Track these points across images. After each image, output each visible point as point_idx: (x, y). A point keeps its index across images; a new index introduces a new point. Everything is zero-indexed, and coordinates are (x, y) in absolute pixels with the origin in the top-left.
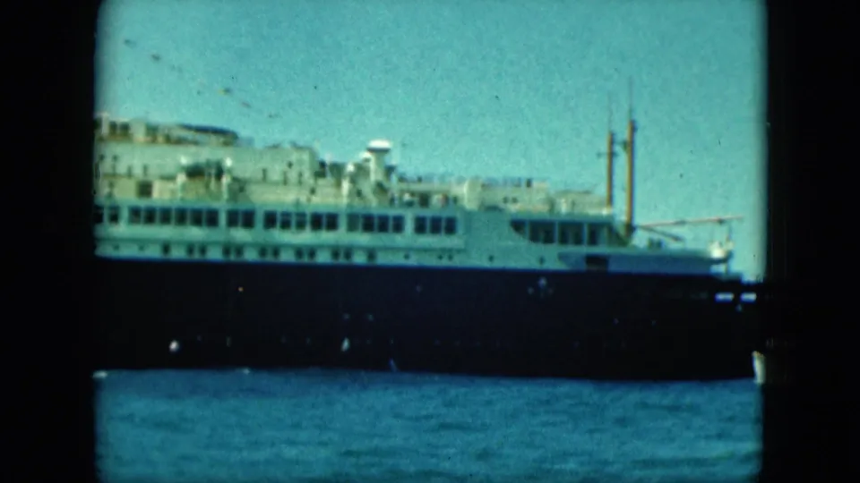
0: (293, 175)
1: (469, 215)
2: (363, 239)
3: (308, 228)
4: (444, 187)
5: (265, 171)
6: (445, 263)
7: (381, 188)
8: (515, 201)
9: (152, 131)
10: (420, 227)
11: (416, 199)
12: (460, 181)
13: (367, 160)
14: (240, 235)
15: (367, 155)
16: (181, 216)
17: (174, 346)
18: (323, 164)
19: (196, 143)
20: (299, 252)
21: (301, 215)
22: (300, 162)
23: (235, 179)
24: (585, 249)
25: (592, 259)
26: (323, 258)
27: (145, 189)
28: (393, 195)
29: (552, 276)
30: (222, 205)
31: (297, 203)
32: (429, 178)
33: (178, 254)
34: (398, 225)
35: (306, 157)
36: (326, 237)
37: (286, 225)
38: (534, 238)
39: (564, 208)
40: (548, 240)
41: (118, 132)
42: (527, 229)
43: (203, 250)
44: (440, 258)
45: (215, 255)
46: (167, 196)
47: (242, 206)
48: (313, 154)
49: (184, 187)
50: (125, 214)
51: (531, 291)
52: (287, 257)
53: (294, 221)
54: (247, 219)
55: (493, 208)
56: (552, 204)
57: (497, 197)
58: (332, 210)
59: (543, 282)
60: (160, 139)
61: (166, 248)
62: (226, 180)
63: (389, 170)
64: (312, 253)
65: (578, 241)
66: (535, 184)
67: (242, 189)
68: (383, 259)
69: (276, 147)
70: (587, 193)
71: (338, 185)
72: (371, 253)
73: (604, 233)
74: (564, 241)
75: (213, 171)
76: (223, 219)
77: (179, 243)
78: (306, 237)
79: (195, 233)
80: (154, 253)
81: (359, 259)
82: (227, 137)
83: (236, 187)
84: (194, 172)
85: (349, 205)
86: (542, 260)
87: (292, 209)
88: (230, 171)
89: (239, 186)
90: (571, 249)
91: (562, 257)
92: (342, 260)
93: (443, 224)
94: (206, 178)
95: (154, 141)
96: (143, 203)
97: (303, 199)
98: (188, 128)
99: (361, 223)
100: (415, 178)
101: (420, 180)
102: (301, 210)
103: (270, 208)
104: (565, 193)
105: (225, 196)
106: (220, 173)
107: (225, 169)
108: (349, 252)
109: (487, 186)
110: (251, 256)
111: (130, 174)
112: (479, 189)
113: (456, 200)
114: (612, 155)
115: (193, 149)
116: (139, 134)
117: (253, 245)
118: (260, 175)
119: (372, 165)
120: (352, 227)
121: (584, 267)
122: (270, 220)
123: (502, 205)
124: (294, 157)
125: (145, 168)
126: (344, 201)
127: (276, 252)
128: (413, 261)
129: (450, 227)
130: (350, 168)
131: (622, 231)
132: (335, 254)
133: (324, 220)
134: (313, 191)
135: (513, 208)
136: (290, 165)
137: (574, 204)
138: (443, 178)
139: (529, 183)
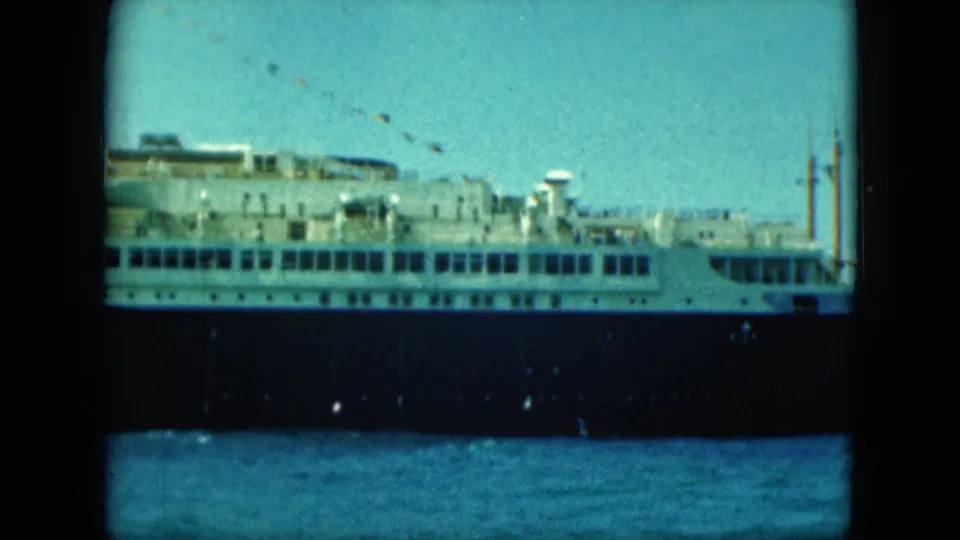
0: (466, 210)
1: (662, 253)
2: (545, 281)
3: (484, 269)
4: (633, 222)
5: (436, 209)
6: (637, 307)
7: (563, 225)
8: (712, 235)
9: (301, 164)
10: (610, 267)
11: (603, 236)
12: (651, 214)
13: (545, 193)
14: (409, 279)
15: (544, 187)
16: (343, 260)
17: (337, 407)
18: (495, 199)
19: (353, 178)
20: (475, 297)
21: (476, 257)
22: (472, 197)
23: (400, 218)
24: (793, 288)
25: (799, 299)
26: (503, 304)
27: (297, 231)
28: (578, 231)
29: (756, 319)
30: (388, 246)
31: (472, 243)
32: (616, 212)
33: (338, 302)
34: (585, 265)
35: (478, 190)
36: (506, 280)
37: (459, 268)
38: (735, 277)
39: (766, 242)
40: (750, 278)
41: (264, 166)
42: (728, 267)
43: (367, 299)
44: (632, 301)
45: (380, 303)
46: (324, 237)
47: (409, 247)
48: (487, 187)
49: (344, 228)
50: (277, 260)
51: (732, 336)
52: (461, 304)
53: (468, 263)
54: (416, 262)
55: (689, 245)
56: (751, 237)
57: (691, 231)
58: (510, 250)
59: (747, 326)
60: (313, 174)
61: (325, 296)
62: (390, 219)
63: (570, 203)
64: (489, 299)
65: (783, 279)
66: (733, 216)
67: (407, 229)
68: (569, 305)
69: (444, 180)
70: (788, 224)
71: (517, 221)
72: (556, 299)
73: (811, 270)
74: (767, 280)
75: (377, 209)
76: (389, 262)
77: (339, 290)
78: (483, 281)
79: (356, 279)
80: (311, 302)
81: (543, 305)
82: (385, 169)
83: (401, 226)
84: (354, 210)
85: (530, 245)
86: (744, 302)
87: (465, 249)
88: (395, 207)
89: (405, 225)
90: (776, 288)
91: (768, 298)
92: (523, 307)
93: (635, 264)
94: (368, 217)
95: (305, 177)
96: (298, 246)
97: (478, 238)
98: (342, 160)
99: (543, 263)
100: (601, 212)
101: (606, 214)
102: (475, 250)
103: (442, 249)
104: (765, 225)
105: (391, 237)
106: (383, 211)
107: (389, 206)
108: (530, 297)
109: (681, 220)
110: (421, 303)
111: (283, 215)
112: (672, 224)
113: (646, 235)
114: (813, 182)
115: (350, 184)
116: (288, 169)
117: (423, 291)
118: (429, 212)
119: (550, 198)
120: (534, 268)
121: (790, 308)
122: (442, 262)
123: (696, 240)
124: (465, 192)
125: (301, 208)
126: (525, 240)
127: (449, 299)
128: (604, 306)
129: (642, 266)
130: (531, 202)
131: (830, 267)
132: (515, 300)
133: (502, 261)
134: (487, 229)
135: (708, 243)
136: (461, 200)
137: (779, 237)
138: (630, 212)
139: (726, 216)
